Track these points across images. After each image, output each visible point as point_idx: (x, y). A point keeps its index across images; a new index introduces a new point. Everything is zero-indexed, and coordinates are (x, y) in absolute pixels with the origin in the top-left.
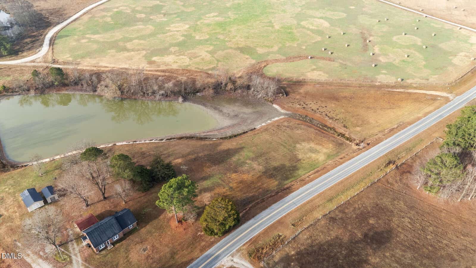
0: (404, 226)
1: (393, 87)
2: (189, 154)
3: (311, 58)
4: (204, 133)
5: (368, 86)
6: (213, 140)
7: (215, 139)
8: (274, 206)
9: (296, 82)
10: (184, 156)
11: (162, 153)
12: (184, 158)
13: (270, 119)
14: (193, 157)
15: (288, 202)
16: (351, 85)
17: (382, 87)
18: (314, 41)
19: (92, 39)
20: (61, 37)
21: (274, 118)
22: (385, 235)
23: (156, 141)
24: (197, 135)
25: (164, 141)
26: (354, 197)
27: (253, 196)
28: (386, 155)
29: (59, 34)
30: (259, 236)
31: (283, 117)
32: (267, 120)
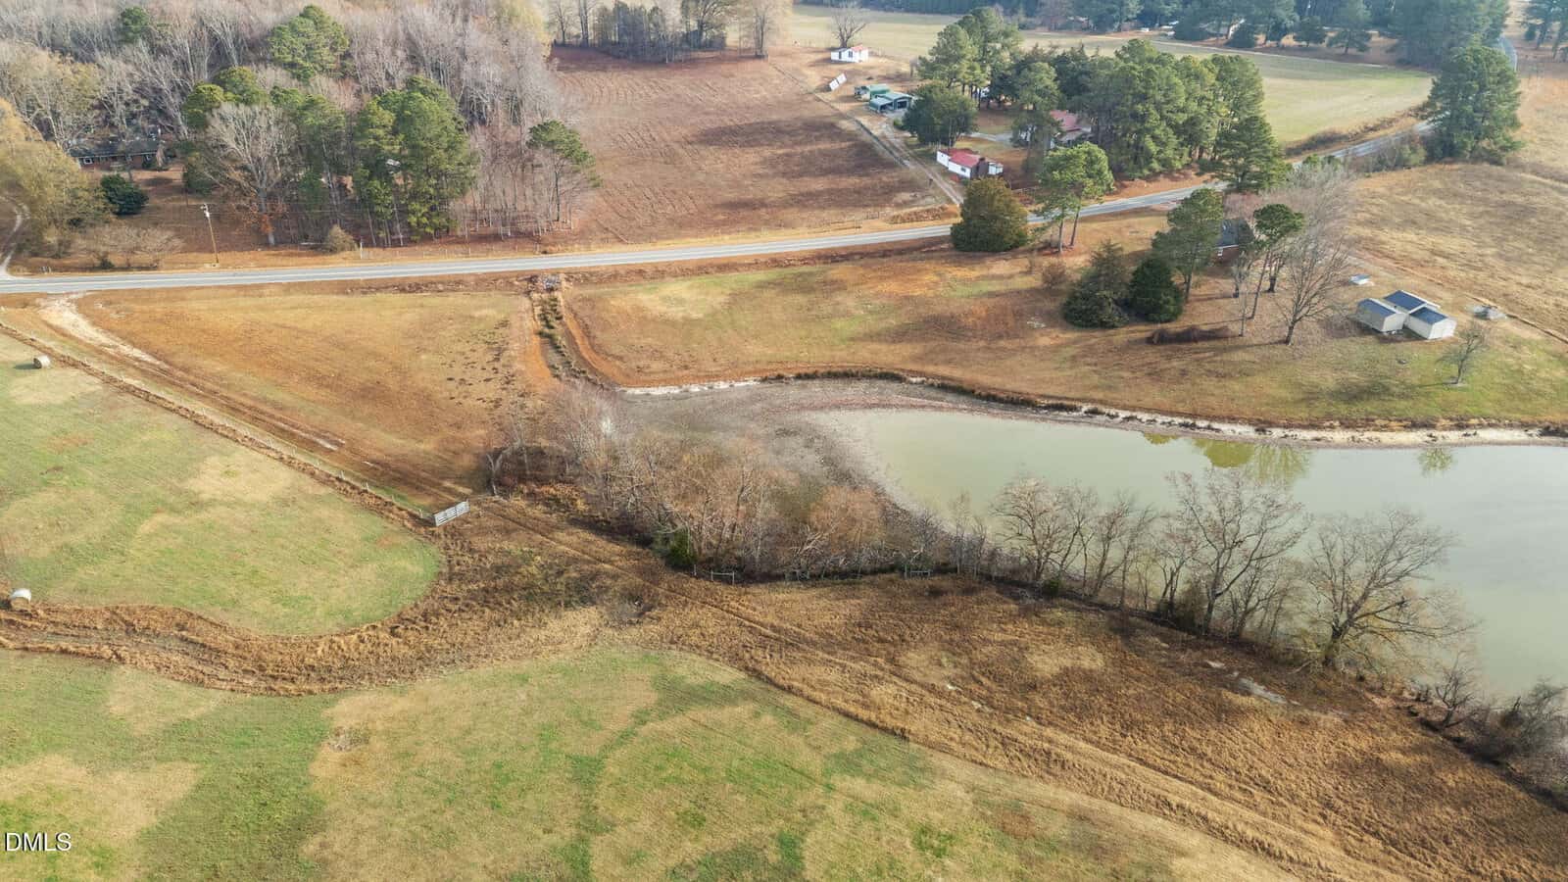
2: (1014, 352)
4: (940, 408)
6: (919, 379)
7: (914, 380)
10: (1028, 350)
11: (1094, 368)
12: (1031, 344)
13: (685, 396)
14: (1002, 343)
23: (1113, 412)
24: (965, 406)
25: (1085, 408)
31: (630, 391)
32: (696, 394)
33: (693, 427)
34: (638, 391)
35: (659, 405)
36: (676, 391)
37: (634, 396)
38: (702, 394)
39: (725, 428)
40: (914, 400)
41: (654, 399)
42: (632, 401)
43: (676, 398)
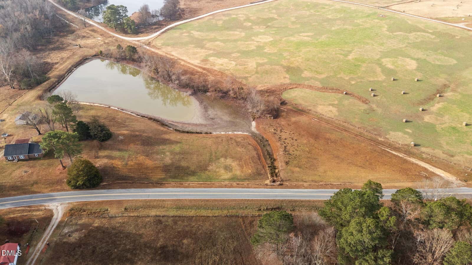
0: (205, 260)
1: (396, 148)
3: (346, 94)
5: (369, 138)
7: (171, 129)
8: (133, 190)
9: (300, 110)
13: (233, 131)
15: (146, 193)
16: (350, 131)
17: (380, 144)
18: (372, 79)
19: (192, 35)
20: (177, 29)
21: (238, 131)
22: (179, 257)
26: (202, 217)
27: (131, 177)
28: (282, 201)
29: (178, 27)
30: (93, 203)
31: (247, 134)
32: (230, 131)
33: (234, 122)
34: (245, 133)
35: (240, 129)
36: (235, 133)
37: (246, 132)
38: (229, 131)
39: (227, 121)
40: (176, 124)
41: (241, 131)
42: (247, 131)
43: (236, 131)
